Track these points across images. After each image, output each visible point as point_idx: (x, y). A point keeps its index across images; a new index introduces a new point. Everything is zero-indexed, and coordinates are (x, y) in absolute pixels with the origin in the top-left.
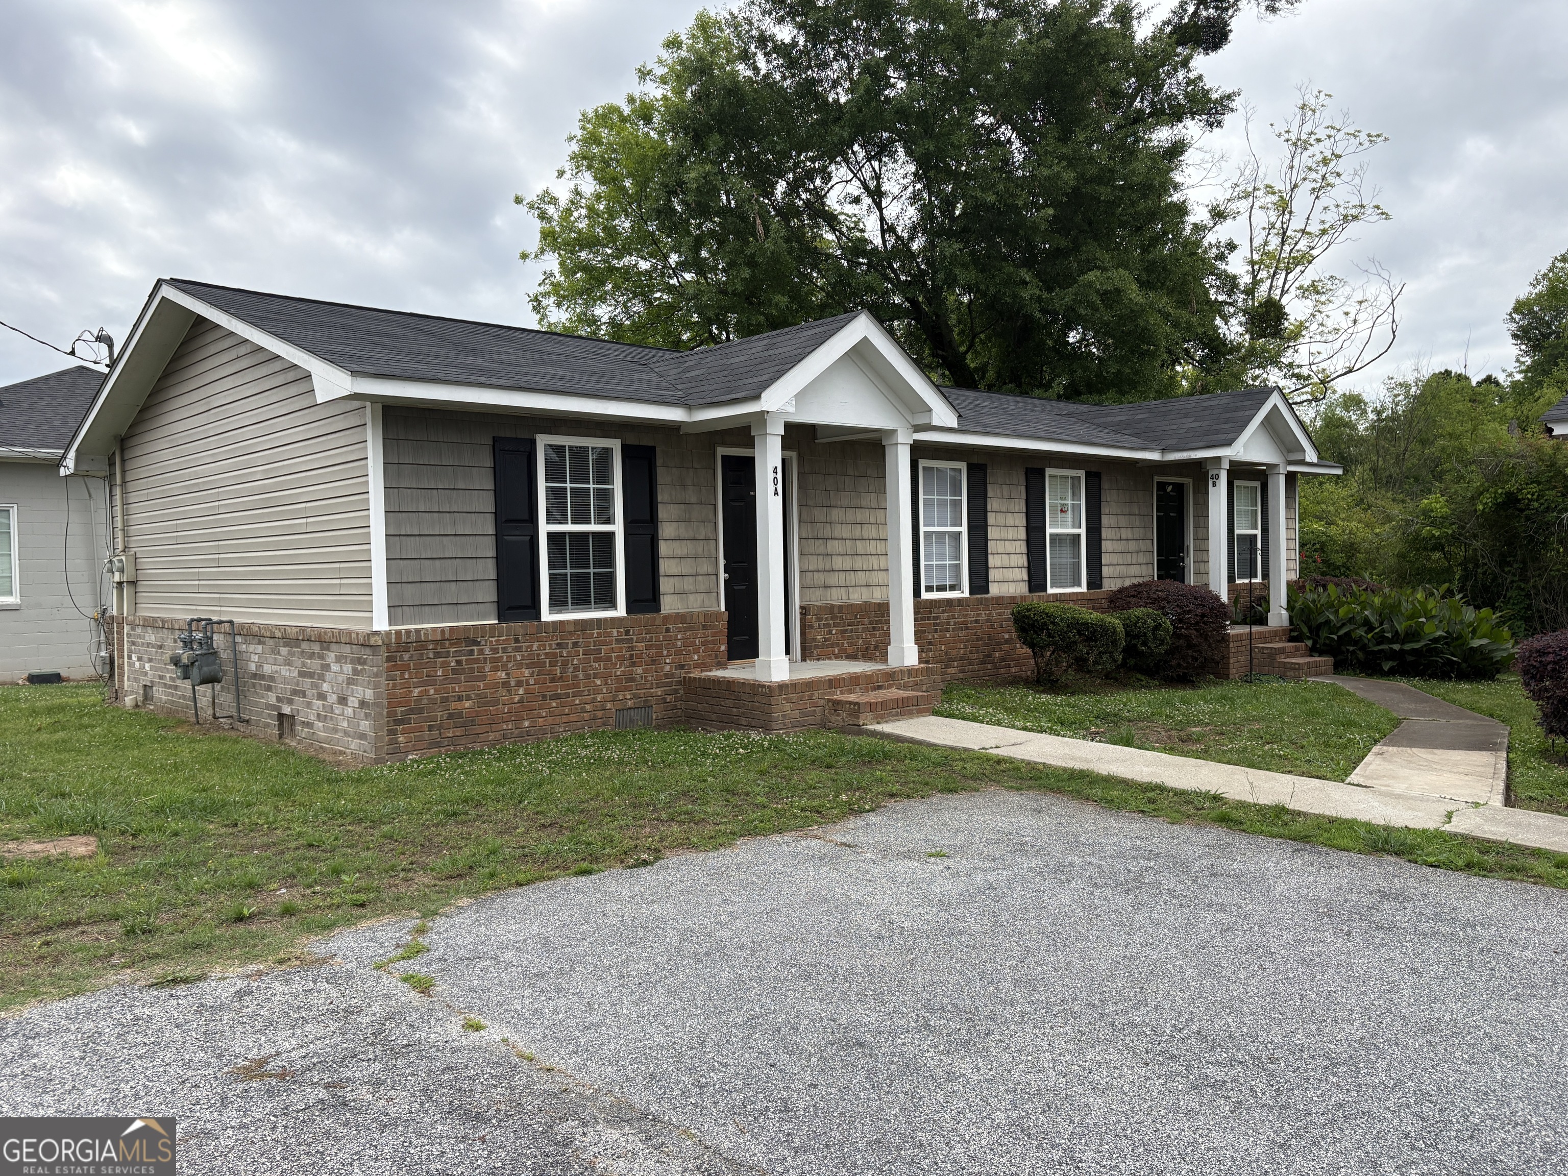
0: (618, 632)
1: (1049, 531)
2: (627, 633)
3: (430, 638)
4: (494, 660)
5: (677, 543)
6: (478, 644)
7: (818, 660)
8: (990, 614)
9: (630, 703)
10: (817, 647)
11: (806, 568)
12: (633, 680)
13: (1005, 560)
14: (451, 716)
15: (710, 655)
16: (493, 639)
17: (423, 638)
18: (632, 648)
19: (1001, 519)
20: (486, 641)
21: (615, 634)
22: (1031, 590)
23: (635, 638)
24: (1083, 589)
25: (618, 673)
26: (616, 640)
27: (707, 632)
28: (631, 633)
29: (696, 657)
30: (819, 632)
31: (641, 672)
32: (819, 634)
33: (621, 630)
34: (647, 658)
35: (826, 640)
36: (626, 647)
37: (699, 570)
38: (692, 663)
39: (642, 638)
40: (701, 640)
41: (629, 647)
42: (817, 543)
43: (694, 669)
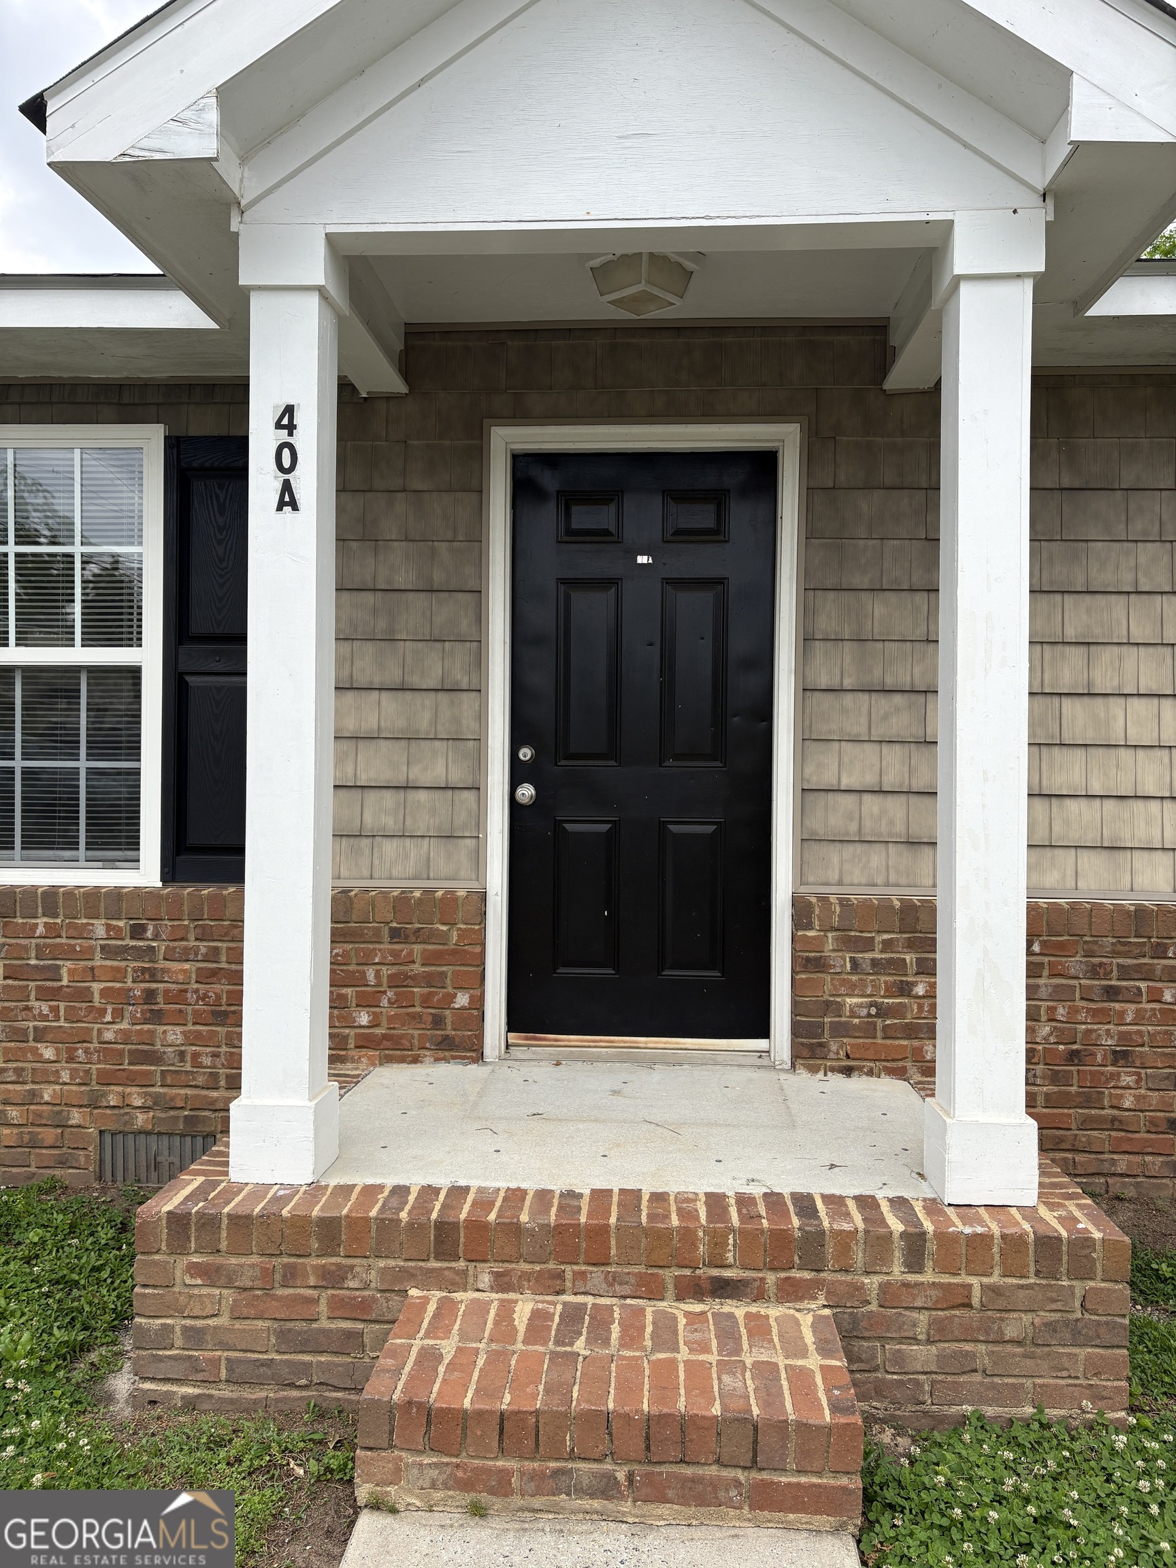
0: (109, 928)
2: (137, 932)
7: (848, 1071)
9: (141, 1119)
10: (840, 1030)
11: (828, 778)
12: (153, 1058)
15: (416, 1017)
18: (152, 975)
21: (101, 932)
23: (161, 947)
25: (109, 1036)
26: (103, 947)
27: (404, 949)
28: (149, 934)
29: (364, 1018)
30: (853, 986)
31: (180, 1039)
32: (852, 990)
33: (121, 924)
34: (200, 1006)
35: (883, 1012)
36: (135, 971)
37: (418, 774)
38: (352, 1032)
39: (186, 949)
40: (386, 971)
41: (144, 970)
42: (883, 704)
43: (354, 1053)
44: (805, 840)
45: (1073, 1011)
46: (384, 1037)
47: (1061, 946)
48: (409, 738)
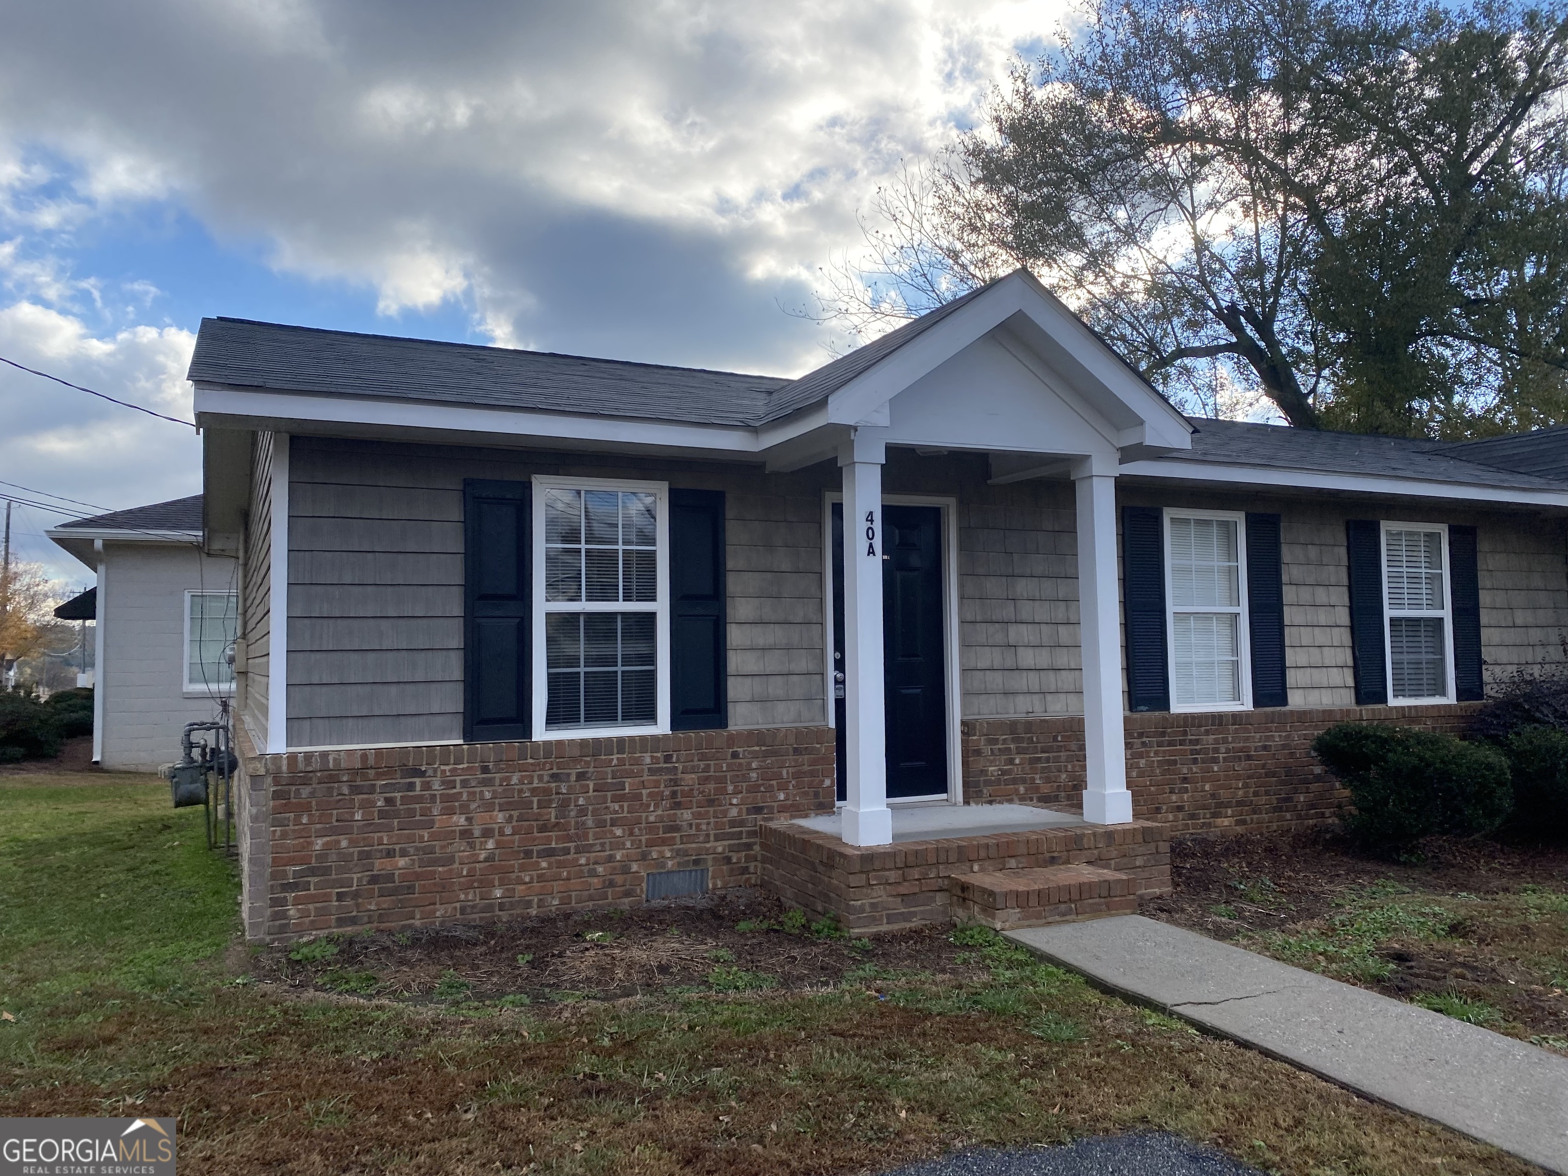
0: (652, 757)
1: (1388, 613)
2: (668, 759)
3: (343, 765)
4: (446, 799)
5: (759, 629)
6: (422, 774)
7: (990, 802)
8: (1287, 737)
9: (670, 864)
10: (988, 783)
11: (972, 665)
12: (676, 829)
13: (1315, 657)
14: (374, 880)
15: (806, 793)
16: (447, 768)
17: (331, 766)
18: (676, 783)
19: (1305, 594)
20: (435, 770)
21: (648, 760)
22: (1359, 701)
23: (680, 766)
24: (1450, 698)
25: (652, 819)
26: (649, 769)
27: (800, 758)
28: (674, 760)
29: (782, 796)
30: (992, 762)
31: (690, 817)
32: (992, 763)
33: (659, 755)
34: (700, 797)
35: (1004, 772)
36: (665, 781)
37: (794, 667)
38: (775, 804)
39: (693, 767)
40: (790, 770)
41: (671, 780)
42: (991, 628)
43: (777, 815)
44: (966, 694)
45: (1073, 766)
46: (791, 805)
47: (1069, 737)
48: (788, 648)
